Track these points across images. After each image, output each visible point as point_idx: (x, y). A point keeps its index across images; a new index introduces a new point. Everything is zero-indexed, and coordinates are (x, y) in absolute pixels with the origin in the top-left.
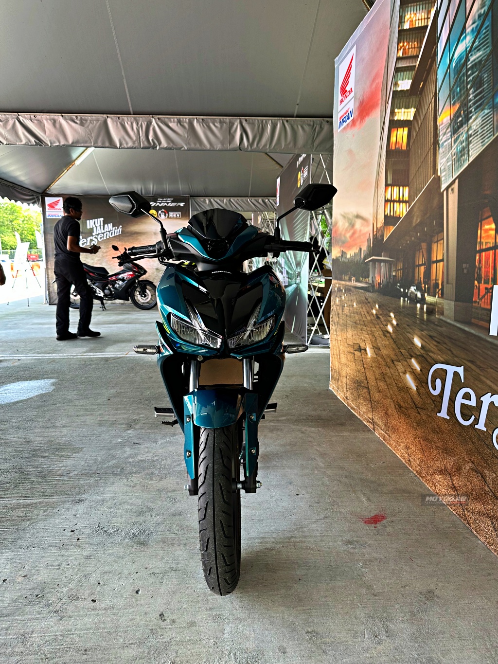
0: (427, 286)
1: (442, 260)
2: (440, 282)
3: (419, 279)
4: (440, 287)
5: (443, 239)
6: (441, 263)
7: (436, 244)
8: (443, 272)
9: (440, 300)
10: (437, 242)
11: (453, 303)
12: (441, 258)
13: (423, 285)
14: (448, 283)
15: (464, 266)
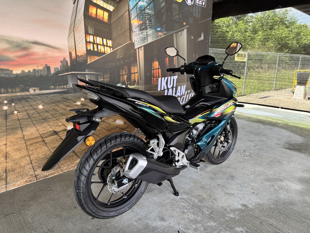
0: (129, 83)
1: (138, 72)
2: (137, 80)
3: (124, 80)
4: (137, 82)
5: (137, 65)
6: (137, 74)
7: (133, 67)
8: (138, 77)
9: (137, 86)
10: (134, 66)
11: (143, 86)
12: (137, 72)
13: (127, 82)
14: (140, 80)
15: (148, 74)
